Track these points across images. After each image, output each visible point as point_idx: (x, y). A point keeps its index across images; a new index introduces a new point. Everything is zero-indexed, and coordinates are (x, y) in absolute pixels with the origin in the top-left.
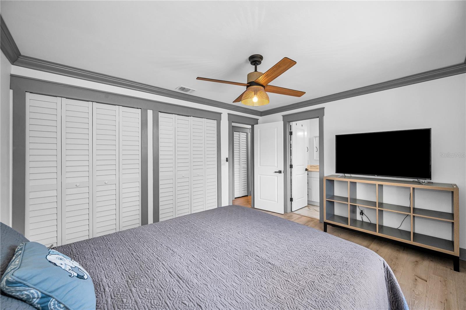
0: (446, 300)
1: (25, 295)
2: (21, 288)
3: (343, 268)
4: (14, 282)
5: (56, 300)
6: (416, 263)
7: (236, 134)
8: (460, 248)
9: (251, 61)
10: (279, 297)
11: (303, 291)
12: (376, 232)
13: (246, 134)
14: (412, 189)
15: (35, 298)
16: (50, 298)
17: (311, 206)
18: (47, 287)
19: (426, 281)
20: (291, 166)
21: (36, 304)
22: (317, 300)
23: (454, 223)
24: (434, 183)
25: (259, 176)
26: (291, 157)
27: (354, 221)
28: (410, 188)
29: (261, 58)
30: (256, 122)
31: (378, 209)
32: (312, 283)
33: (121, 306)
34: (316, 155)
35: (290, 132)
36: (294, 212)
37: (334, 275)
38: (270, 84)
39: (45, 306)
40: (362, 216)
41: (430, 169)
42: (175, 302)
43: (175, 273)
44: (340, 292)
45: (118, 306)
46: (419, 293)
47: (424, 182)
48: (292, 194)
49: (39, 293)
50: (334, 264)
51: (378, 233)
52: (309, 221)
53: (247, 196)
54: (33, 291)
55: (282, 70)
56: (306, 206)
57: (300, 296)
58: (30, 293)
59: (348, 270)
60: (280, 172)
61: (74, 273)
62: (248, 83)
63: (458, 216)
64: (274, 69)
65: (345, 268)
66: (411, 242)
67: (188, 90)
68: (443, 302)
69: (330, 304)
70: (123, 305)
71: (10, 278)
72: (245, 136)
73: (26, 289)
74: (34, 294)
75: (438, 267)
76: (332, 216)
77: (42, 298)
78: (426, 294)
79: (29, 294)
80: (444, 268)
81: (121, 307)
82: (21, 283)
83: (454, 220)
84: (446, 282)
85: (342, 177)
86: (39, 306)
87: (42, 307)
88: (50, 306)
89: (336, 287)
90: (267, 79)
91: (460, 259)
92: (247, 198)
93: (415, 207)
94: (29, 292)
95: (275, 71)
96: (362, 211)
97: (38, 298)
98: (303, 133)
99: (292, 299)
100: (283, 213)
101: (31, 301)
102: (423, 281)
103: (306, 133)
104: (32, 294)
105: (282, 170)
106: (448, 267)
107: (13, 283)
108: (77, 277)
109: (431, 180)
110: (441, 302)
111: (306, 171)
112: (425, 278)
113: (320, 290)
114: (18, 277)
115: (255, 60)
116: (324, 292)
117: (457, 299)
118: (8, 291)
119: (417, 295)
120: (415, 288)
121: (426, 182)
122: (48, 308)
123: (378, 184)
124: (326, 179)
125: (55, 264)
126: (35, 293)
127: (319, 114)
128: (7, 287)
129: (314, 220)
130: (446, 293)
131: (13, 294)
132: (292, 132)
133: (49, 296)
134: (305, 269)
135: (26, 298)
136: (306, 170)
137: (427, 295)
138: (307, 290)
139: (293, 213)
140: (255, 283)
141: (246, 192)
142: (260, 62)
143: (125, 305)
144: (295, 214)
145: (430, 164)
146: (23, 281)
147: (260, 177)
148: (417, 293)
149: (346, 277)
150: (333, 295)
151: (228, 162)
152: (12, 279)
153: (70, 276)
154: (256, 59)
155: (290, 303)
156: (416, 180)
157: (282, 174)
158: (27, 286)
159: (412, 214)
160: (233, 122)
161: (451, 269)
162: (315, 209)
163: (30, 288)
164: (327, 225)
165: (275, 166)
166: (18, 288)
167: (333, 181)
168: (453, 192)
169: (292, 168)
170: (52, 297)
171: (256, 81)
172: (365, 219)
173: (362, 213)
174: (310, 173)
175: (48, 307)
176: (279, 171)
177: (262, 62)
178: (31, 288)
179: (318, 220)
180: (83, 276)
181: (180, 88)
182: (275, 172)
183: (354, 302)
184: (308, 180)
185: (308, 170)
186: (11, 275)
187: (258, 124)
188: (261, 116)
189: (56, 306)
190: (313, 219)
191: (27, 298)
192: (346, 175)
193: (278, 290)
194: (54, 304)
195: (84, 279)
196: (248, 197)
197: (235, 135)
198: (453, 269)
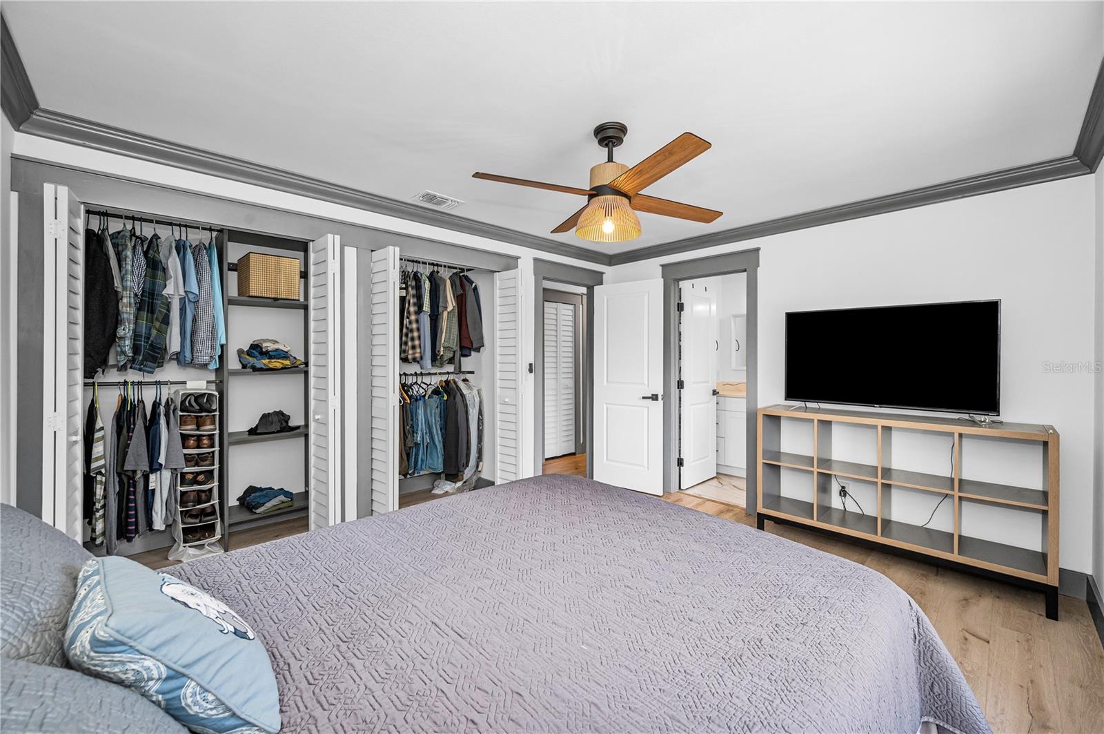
0: (1032, 682)
1: (132, 673)
2: (124, 657)
3: (820, 610)
4: (111, 641)
5: (198, 684)
6: (964, 602)
7: (550, 307)
8: (1060, 569)
9: (599, 137)
10: (688, 674)
11: (739, 660)
12: (877, 535)
13: (571, 307)
14: (956, 436)
15: (152, 679)
16: (184, 679)
17: (724, 476)
18: (178, 655)
19: (988, 642)
20: (680, 385)
21: (154, 694)
22: (774, 678)
23: (1049, 512)
24: (1006, 423)
25: (605, 408)
26: (679, 363)
27: (826, 511)
28: (952, 434)
29: (622, 129)
30: (598, 278)
31: (882, 483)
32: (758, 643)
33: (335, 699)
34: (737, 359)
35: (678, 304)
36: (687, 492)
37: (803, 624)
38: (647, 191)
39: (174, 698)
40: (843, 498)
41: (998, 392)
42: (460, 686)
43: (449, 626)
44: (819, 659)
45: (328, 698)
46: (972, 667)
47: (984, 422)
48: (682, 449)
49: (163, 669)
50: (800, 602)
51: (882, 536)
52: (722, 512)
53: (574, 454)
54: (149, 663)
55: (677, 162)
56: (713, 478)
57: (735, 671)
58: (143, 666)
59: (832, 612)
60: (654, 397)
61: (228, 625)
62: (591, 190)
63: (1057, 497)
64: (659, 158)
65: (825, 609)
66: (955, 557)
67: (441, 201)
68: (1025, 686)
69: (802, 685)
70: (342, 697)
71: (102, 633)
72: (571, 313)
73: (133, 658)
74: (152, 670)
75: (1012, 611)
76: (775, 499)
77: (168, 678)
78: (988, 670)
79: (140, 669)
80: (1026, 612)
81: (338, 701)
82: (123, 644)
83: (1047, 505)
84: (1031, 642)
85: (799, 409)
86: (160, 697)
87: (167, 700)
88: (185, 698)
89: (811, 650)
90: (639, 180)
91: (1059, 592)
92: (574, 460)
93: (963, 478)
94: (141, 665)
95: (659, 163)
96: (843, 487)
97: (159, 679)
98: (708, 307)
99: (718, 676)
100: (661, 494)
101: (144, 687)
102: (981, 642)
103: (714, 307)
104: (148, 669)
105: (660, 392)
106: (1035, 611)
107: (108, 644)
108: (235, 633)
109: (999, 415)
110: (1021, 686)
111: (713, 395)
112: (985, 636)
113: (777, 656)
114: (118, 631)
115: (609, 135)
116: (784, 660)
117: (1055, 680)
118: (93, 662)
119: (970, 672)
120: (964, 656)
121: (987, 421)
122: (181, 703)
123: (882, 426)
124: (764, 415)
125: (186, 604)
126: (152, 667)
127: (747, 263)
128: (92, 654)
129: (734, 509)
130: (1031, 667)
131: (106, 670)
132: (683, 304)
133: (184, 675)
134: (736, 614)
135: (134, 678)
136: (715, 393)
137: (990, 672)
138: (748, 657)
139: (684, 494)
140: (631, 644)
141: (572, 444)
142: (620, 141)
143: (345, 697)
144: (687, 494)
145: (998, 381)
146: (128, 640)
147: (607, 408)
148: (970, 669)
149: (830, 629)
150: (805, 666)
151: (533, 374)
152: (107, 635)
153: (221, 631)
154: (610, 133)
155: (716, 686)
156: (966, 417)
157: (660, 402)
158: (137, 650)
159: (956, 493)
160: (544, 278)
161: (1041, 615)
162: (734, 484)
163: (143, 657)
164: (765, 520)
165: (643, 384)
166: (117, 657)
167: (779, 418)
168: (1045, 444)
169: (682, 388)
170: (189, 678)
171: (612, 183)
172: (851, 507)
173: (843, 492)
174: (721, 400)
175: (180, 700)
176: (652, 395)
177: (624, 139)
178: (145, 655)
179: (743, 509)
180: (245, 633)
181: (423, 197)
182: (644, 398)
183: (850, 681)
184: (717, 416)
185: (718, 393)
186: (103, 626)
187: (602, 284)
188: (610, 264)
189: (198, 698)
190: (731, 508)
191: (136, 679)
192: (809, 405)
193: (683, 658)
194: (194, 694)
195: (249, 639)
196: (577, 456)
197: (546, 310)
198: (1045, 615)
